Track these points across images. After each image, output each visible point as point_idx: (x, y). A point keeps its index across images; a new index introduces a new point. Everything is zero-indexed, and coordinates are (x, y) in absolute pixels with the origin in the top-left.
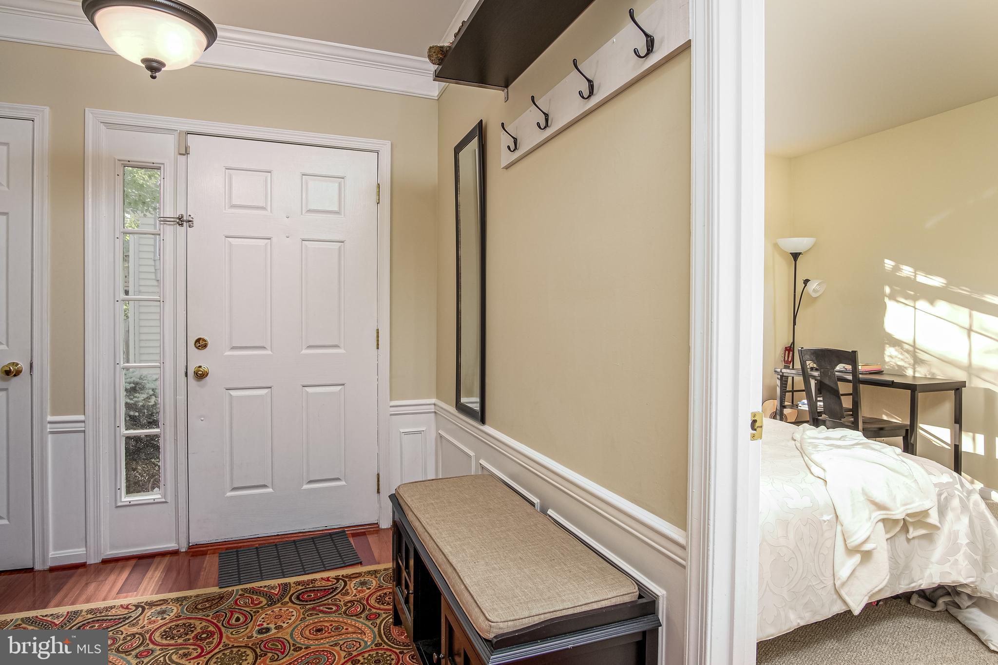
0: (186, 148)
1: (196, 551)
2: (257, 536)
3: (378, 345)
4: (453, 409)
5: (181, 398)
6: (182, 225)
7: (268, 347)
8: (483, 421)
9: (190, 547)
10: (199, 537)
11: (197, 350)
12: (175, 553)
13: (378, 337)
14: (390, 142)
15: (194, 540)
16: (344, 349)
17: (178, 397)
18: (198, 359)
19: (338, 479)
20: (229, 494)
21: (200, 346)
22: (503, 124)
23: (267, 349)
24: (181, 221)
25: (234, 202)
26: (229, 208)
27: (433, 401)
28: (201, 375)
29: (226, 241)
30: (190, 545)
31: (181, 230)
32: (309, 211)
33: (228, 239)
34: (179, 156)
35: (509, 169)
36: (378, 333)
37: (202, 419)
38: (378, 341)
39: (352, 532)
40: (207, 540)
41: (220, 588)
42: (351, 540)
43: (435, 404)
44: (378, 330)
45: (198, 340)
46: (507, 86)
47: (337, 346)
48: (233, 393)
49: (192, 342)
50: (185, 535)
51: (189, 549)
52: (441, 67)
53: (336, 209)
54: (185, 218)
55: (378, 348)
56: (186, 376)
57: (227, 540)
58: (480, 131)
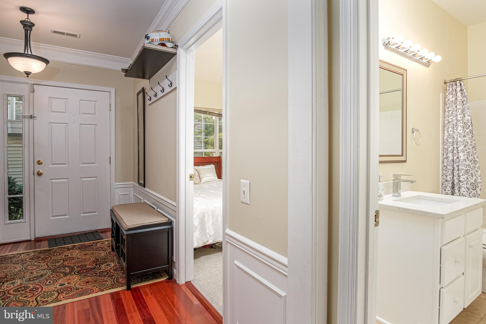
0: (33, 90)
1: (38, 240)
2: (63, 234)
3: (110, 162)
4: (137, 185)
5: (32, 183)
6: (32, 118)
7: (67, 163)
8: (144, 187)
9: (35, 238)
10: (39, 234)
11: (38, 165)
12: (30, 241)
13: (110, 160)
14: (115, 88)
15: (37, 236)
16: (97, 164)
17: (30, 182)
18: (39, 168)
19: (95, 212)
20: (51, 218)
21: (39, 163)
22: (152, 88)
23: (66, 164)
24: (31, 117)
25: (53, 110)
26: (51, 112)
27: (132, 183)
28: (39, 174)
29: (50, 125)
30: (36, 237)
31: (31, 120)
32: (83, 113)
33: (51, 124)
34: (30, 93)
35: (151, 105)
36: (110, 158)
37: (40, 190)
38: (110, 161)
39: (101, 231)
40: (42, 235)
41: (49, 248)
42: (100, 234)
43: (133, 184)
44: (110, 157)
45: (39, 161)
46: (149, 79)
47: (94, 163)
48: (53, 181)
49: (36, 162)
50: (34, 234)
51: (35, 239)
52: (126, 73)
53: (93, 113)
54: (33, 116)
55: (110, 164)
56: (34, 175)
57: (50, 235)
58: (143, 90)
